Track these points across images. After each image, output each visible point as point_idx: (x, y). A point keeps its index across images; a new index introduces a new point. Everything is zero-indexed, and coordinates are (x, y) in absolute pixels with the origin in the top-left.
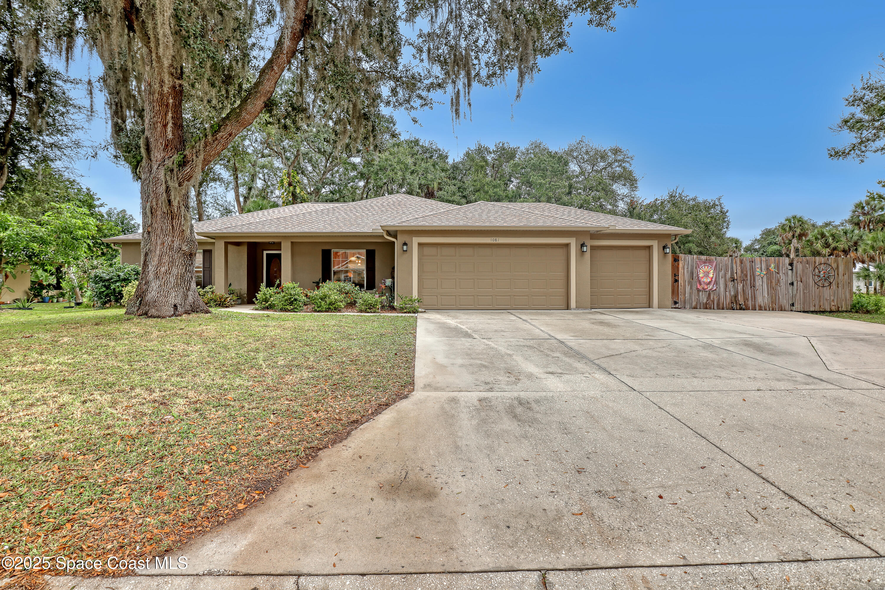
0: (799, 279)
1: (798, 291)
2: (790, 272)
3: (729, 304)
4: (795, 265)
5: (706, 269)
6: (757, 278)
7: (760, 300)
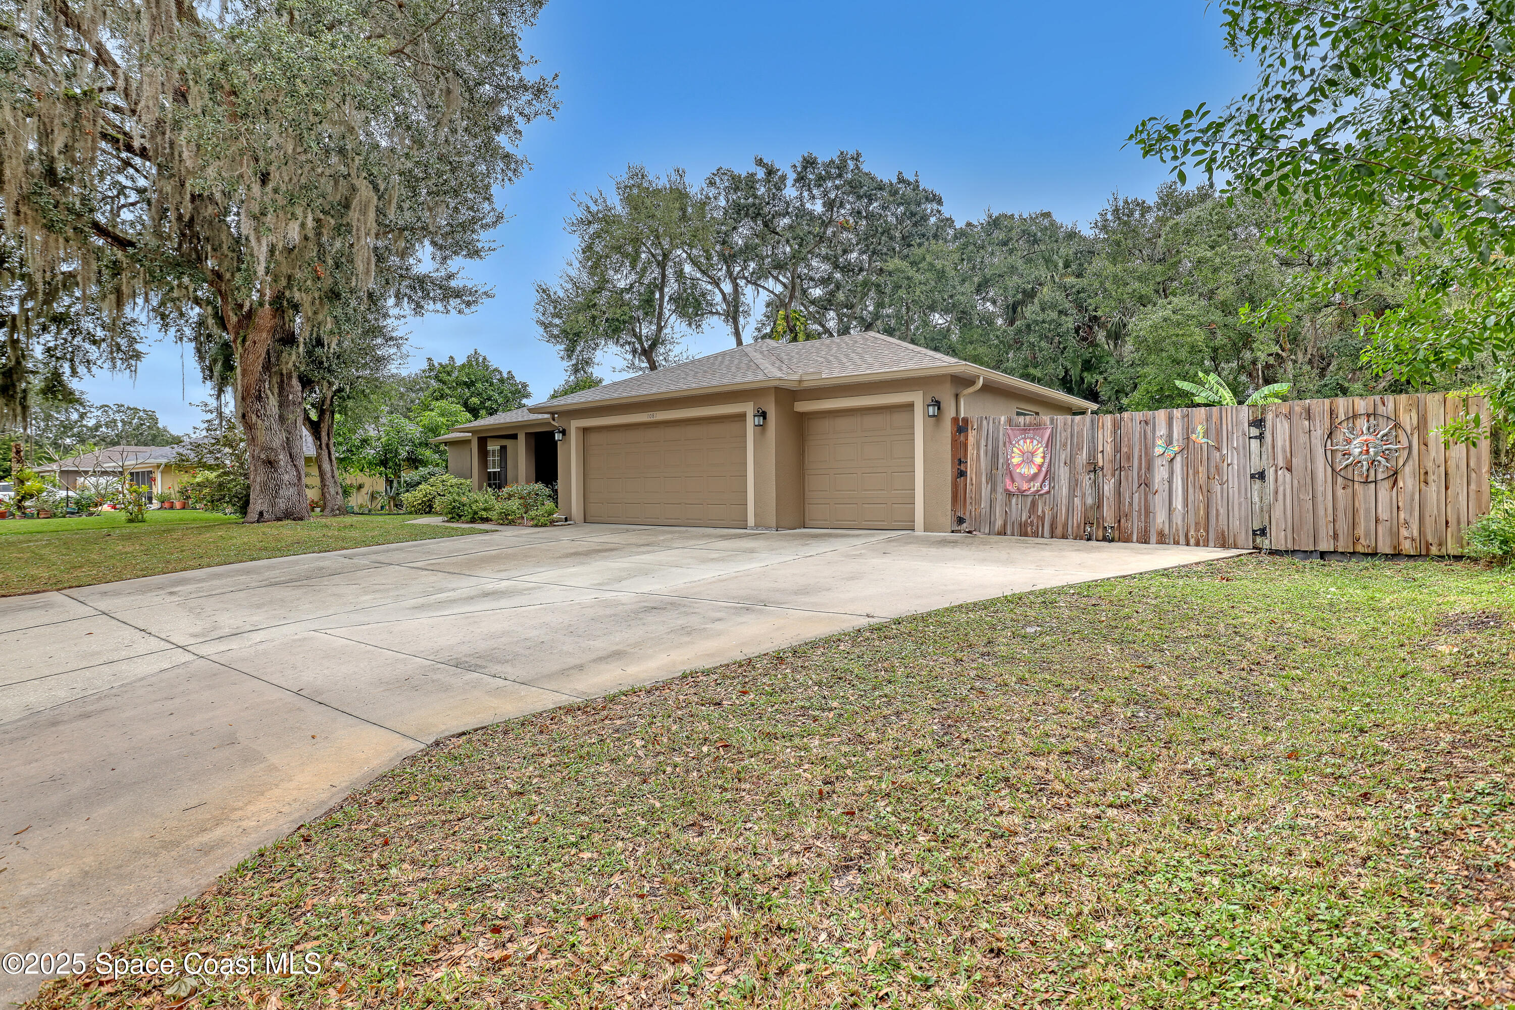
0: (1281, 463)
1: (1280, 497)
2: (1255, 444)
3: (1078, 526)
4: (1269, 424)
5: (1027, 446)
6: (1158, 462)
7: (1160, 518)
